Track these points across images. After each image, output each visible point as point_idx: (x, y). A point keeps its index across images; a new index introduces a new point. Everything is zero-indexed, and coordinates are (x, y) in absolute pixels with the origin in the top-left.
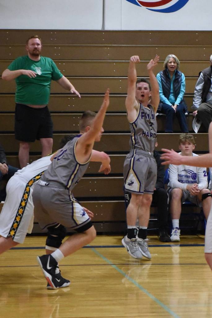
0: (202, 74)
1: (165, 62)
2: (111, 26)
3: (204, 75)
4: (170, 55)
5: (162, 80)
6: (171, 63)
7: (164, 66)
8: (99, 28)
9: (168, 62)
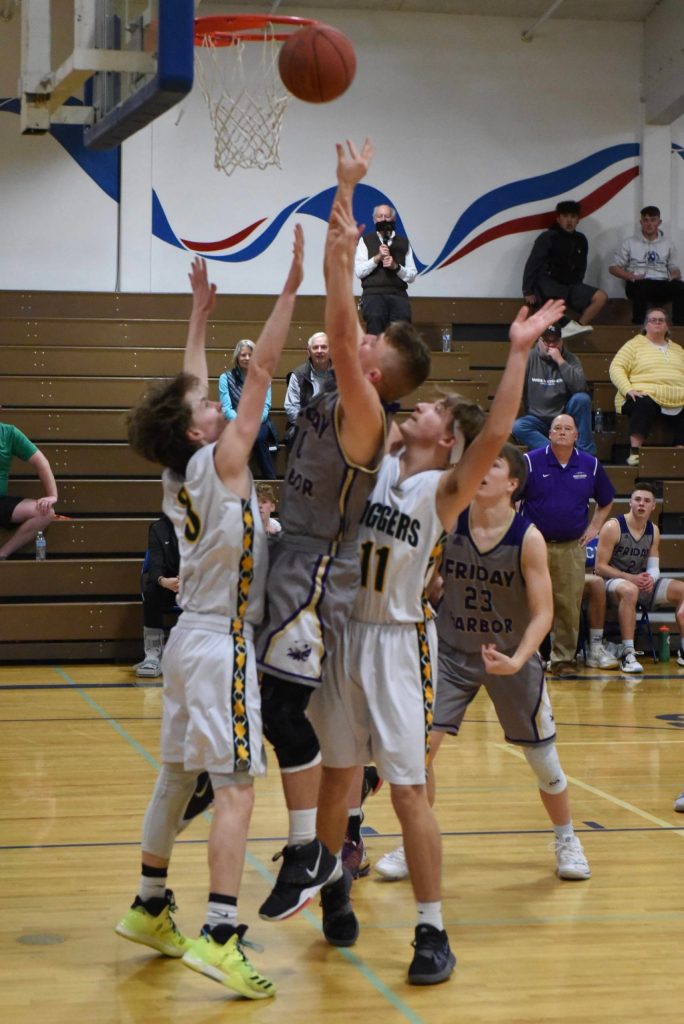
0: (293, 376)
1: (235, 354)
2: (129, 286)
3: (299, 377)
4: (243, 341)
5: (229, 384)
6: (244, 355)
7: (233, 361)
8: (110, 288)
9: (239, 354)
